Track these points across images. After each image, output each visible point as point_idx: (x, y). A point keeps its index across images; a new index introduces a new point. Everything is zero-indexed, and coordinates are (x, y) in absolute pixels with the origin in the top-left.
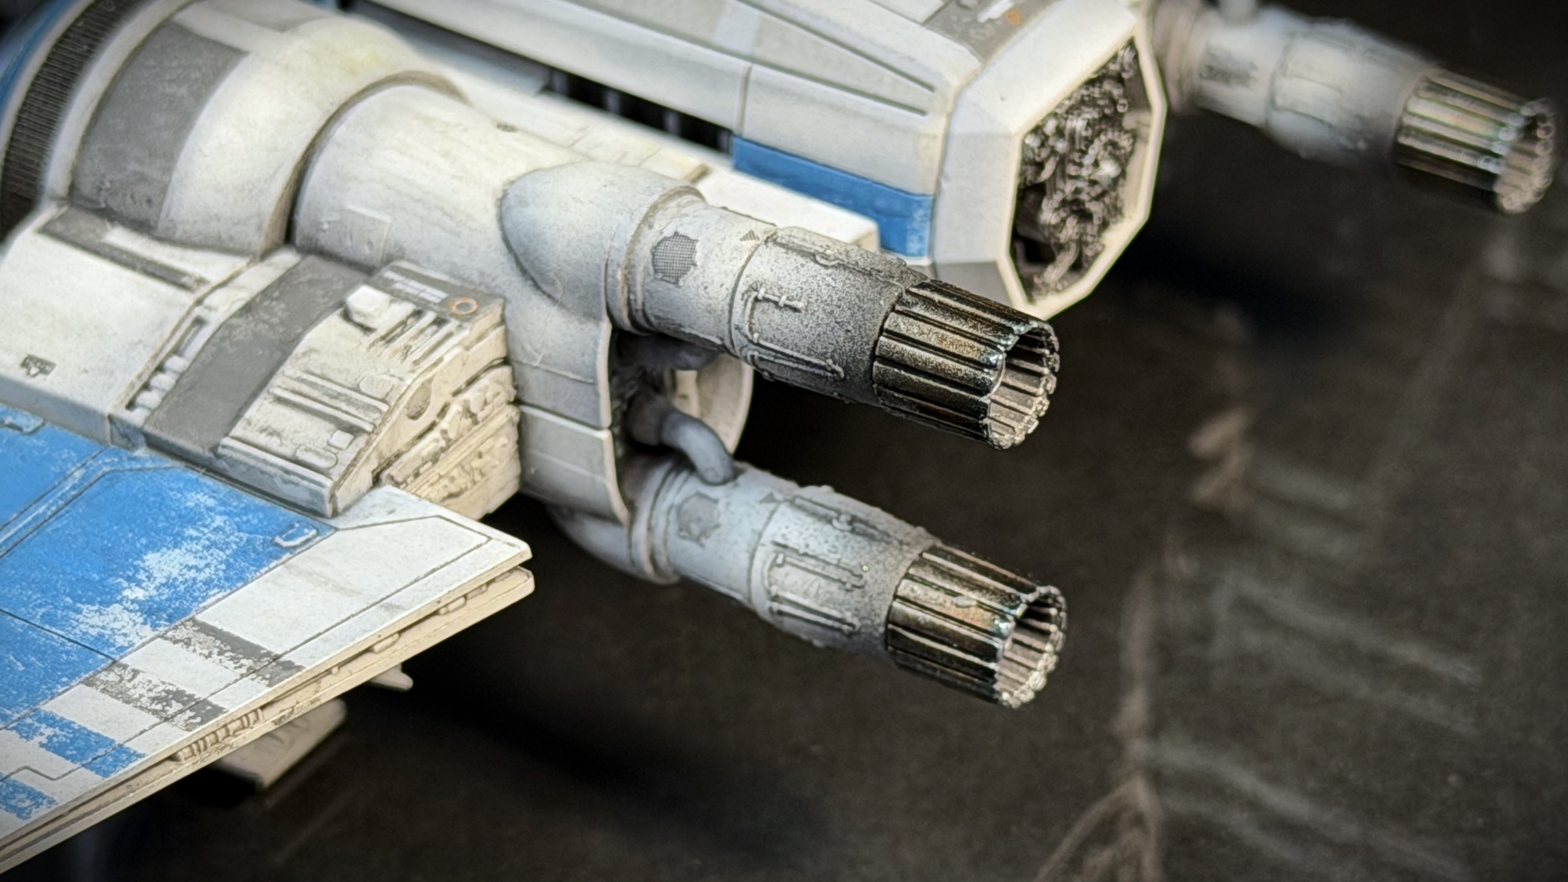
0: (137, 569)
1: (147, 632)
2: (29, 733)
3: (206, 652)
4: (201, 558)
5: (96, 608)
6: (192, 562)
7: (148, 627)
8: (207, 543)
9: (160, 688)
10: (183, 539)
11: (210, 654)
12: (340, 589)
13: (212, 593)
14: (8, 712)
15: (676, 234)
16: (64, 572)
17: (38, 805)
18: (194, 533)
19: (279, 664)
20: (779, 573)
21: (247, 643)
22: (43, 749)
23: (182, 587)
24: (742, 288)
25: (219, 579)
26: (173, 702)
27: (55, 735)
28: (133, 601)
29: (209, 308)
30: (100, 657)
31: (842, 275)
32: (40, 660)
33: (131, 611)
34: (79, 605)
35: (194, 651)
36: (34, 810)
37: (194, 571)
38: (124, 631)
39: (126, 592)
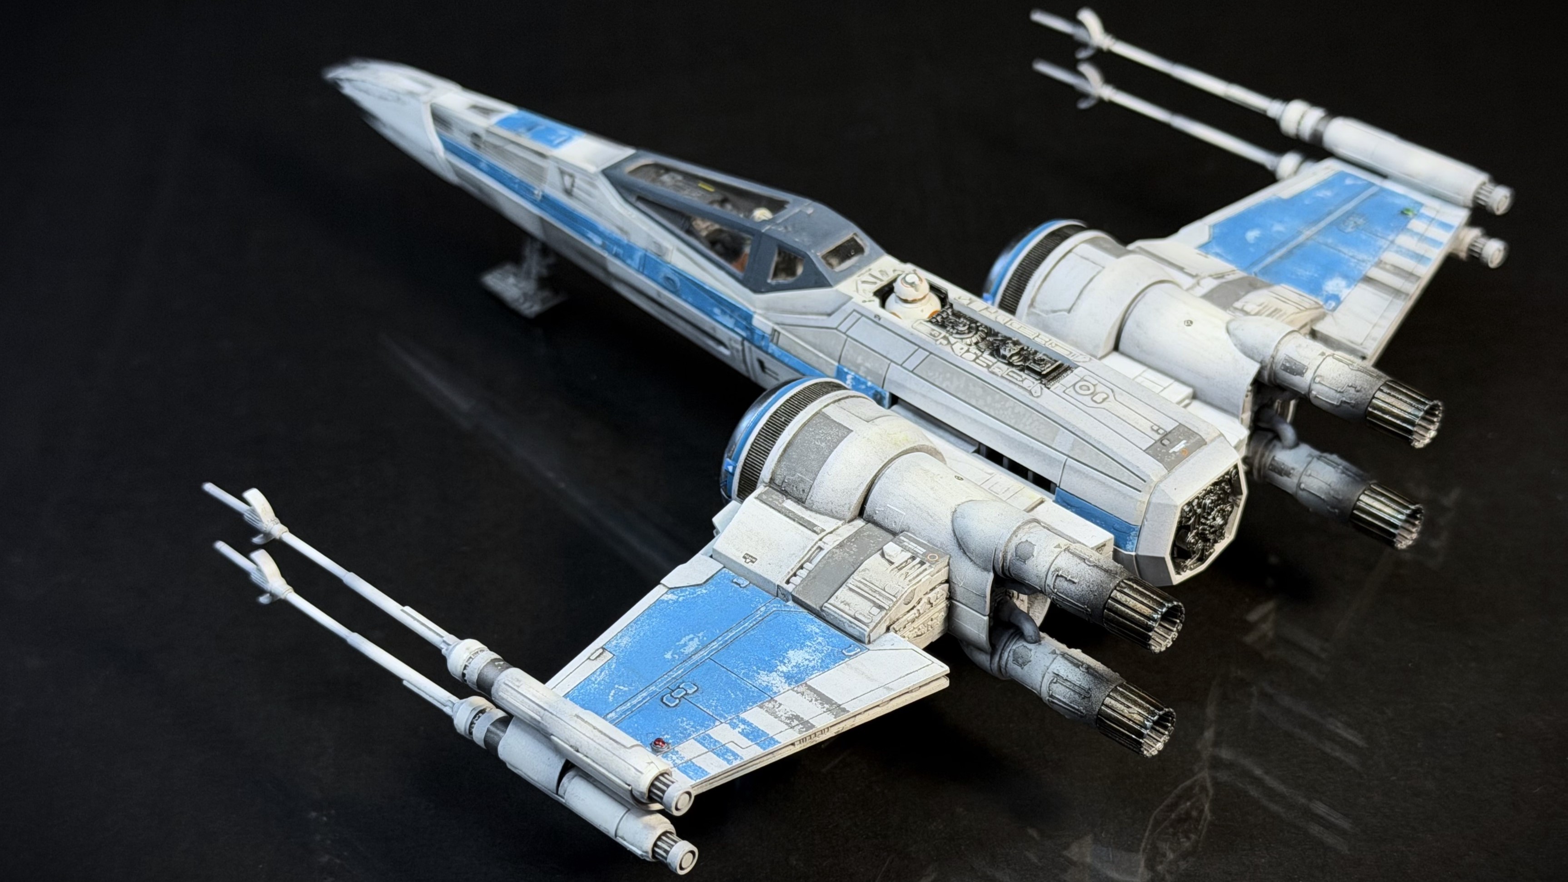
0: (784, 657)
1: (786, 687)
2: (734, 726)
3: (810, 699)
4: (811, 656)
5: (765, 673)
6: (808, 657)
7: (787, 685)
8: (814, 649)
9: (790, 713)
10: (804, 646)
11: (812, 700)
12: (868, 678)
13: (814, 672)
14: (727, 716)
15: (1027, 541)
16: (754, 655)
17: (736, 759)
18: (809, 644)
19: (840, 708)
20: (1054, 686)
21: (827, 697)
22: (739, 735)
23: (802, 668)
24: (1052, 569)
25: (818, 666)
26: (795, 720)
27: (745, 729)
28: (781, 672)
29: (825, 543)
30: (766, 696)
31: (1095, 570)
32: (741, 694)
33: (780, 676)
34: (759, 671)
35: (805, 698)
36: (734, 761)
37: (807, 661)
38: (776, 685)
39: (779, 667)
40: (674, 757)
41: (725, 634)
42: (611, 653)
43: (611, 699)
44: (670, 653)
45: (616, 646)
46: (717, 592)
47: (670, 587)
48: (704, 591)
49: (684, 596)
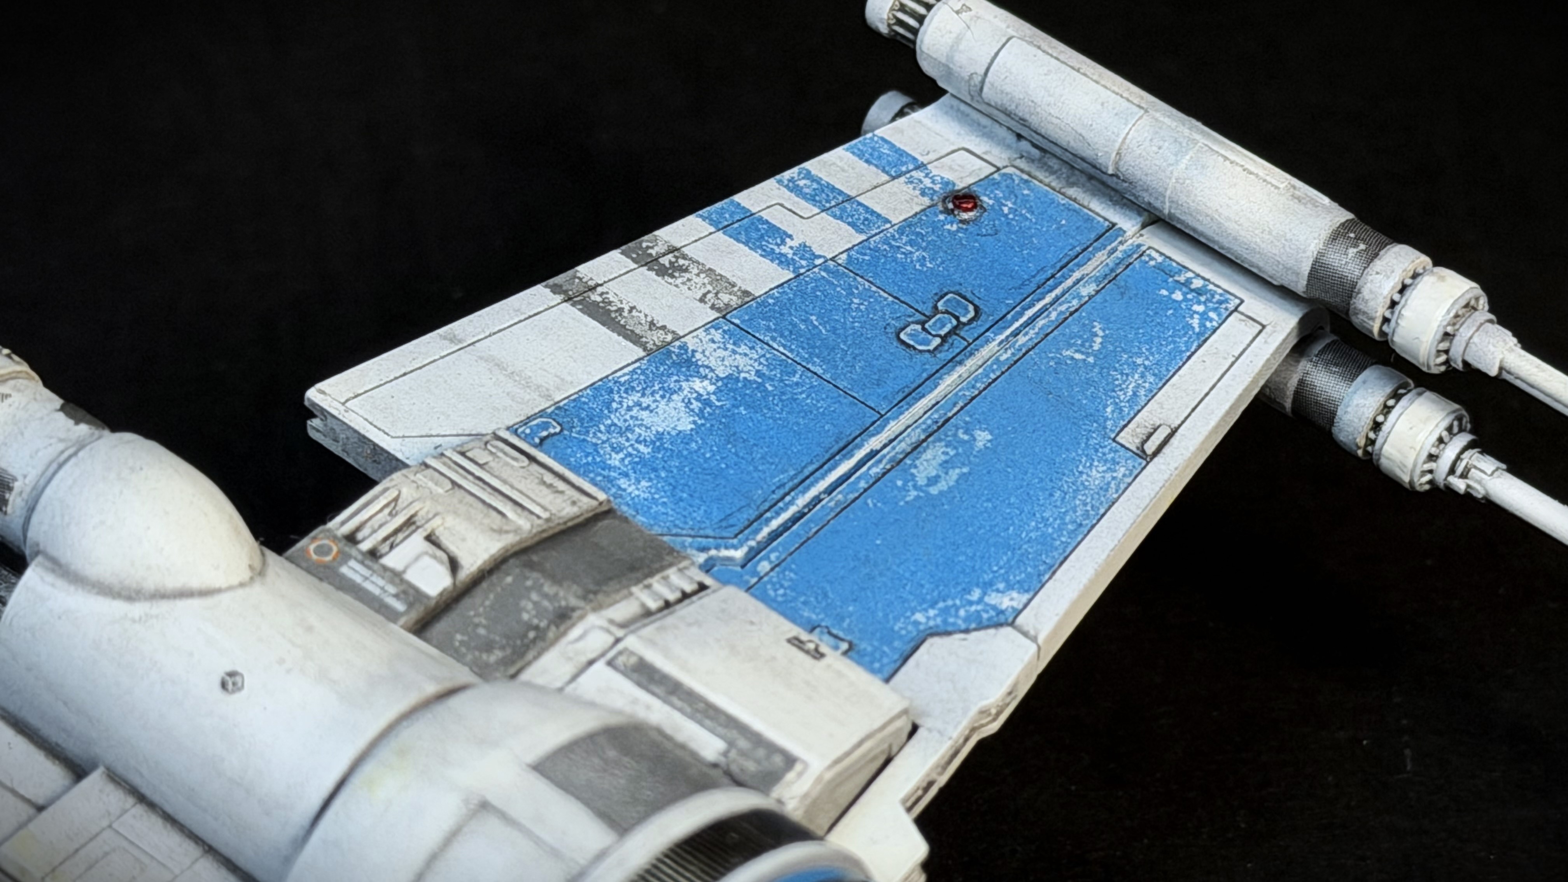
0: (701, 414)
1: (691, 342)
2: (804, 250)
3: (634, 313)
4: (637, 419)
5: (743, 375)
6: (645, 414)
7: (691, 348)
8: (629, 435)
9: (680, 282)
10: (653, 442)
11: (630, 311)
12: (500, 366)
13: (627, 378)
14: (823, 274)
16: (775, 420)
17: (791, 180)
18: (641, 448)
19: (565, 292)
21: (594, 319)
22: (790, 232)
23: (657, 387)
25: (618, 392)
26: (668, 265)
27: (778, 245)
28: (705, 377)
30: (737, 321)
32: (795, 325)
33: (707, 367)
34: (760, 380)
35: (646, 316)
36: (795, 175)
37: (644, 405)
38: (715, 346)
39: (712, 388)
40: (927, 182)
41: (852, 496)
42: (1122, 446)
43: (1097, 328)
44: (980, 445)
45: (1115, 462)
46: (886, 615)
47: (1008, 630)
48: (919, 617)
49: (971, 603)
